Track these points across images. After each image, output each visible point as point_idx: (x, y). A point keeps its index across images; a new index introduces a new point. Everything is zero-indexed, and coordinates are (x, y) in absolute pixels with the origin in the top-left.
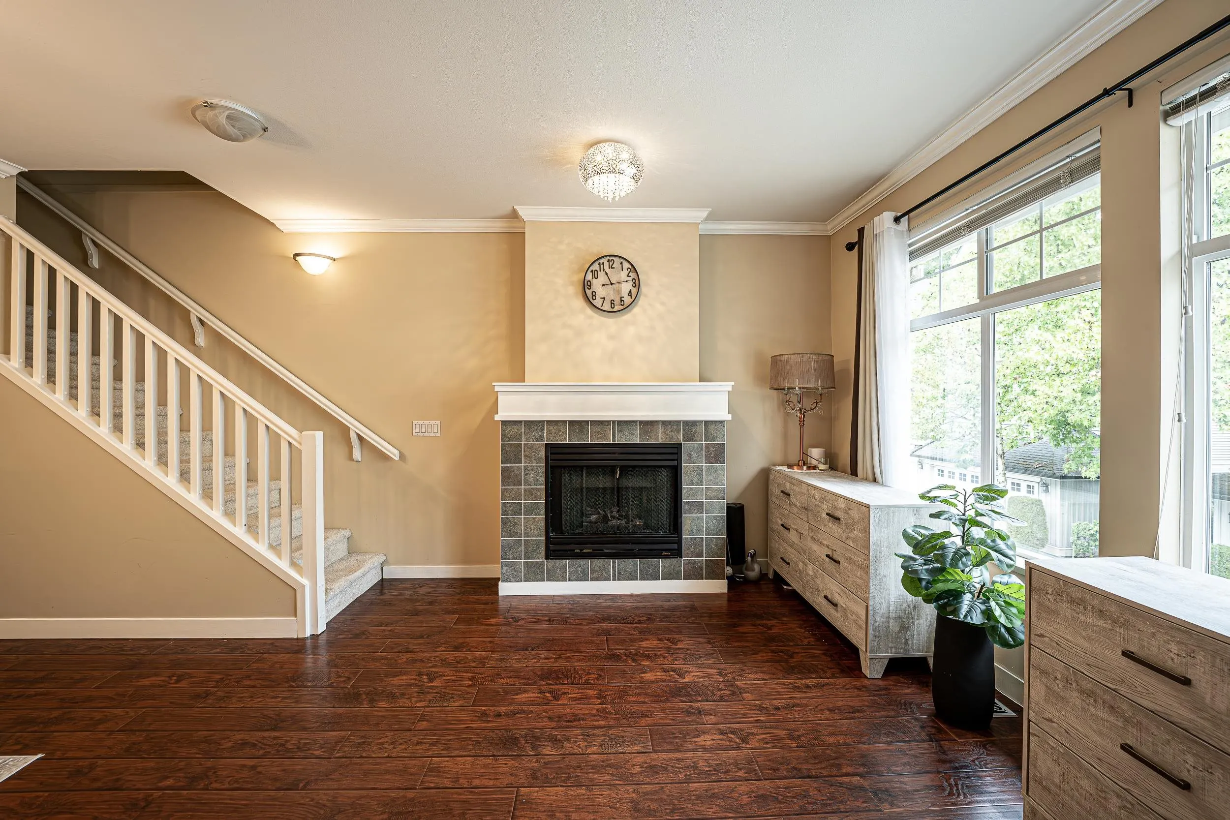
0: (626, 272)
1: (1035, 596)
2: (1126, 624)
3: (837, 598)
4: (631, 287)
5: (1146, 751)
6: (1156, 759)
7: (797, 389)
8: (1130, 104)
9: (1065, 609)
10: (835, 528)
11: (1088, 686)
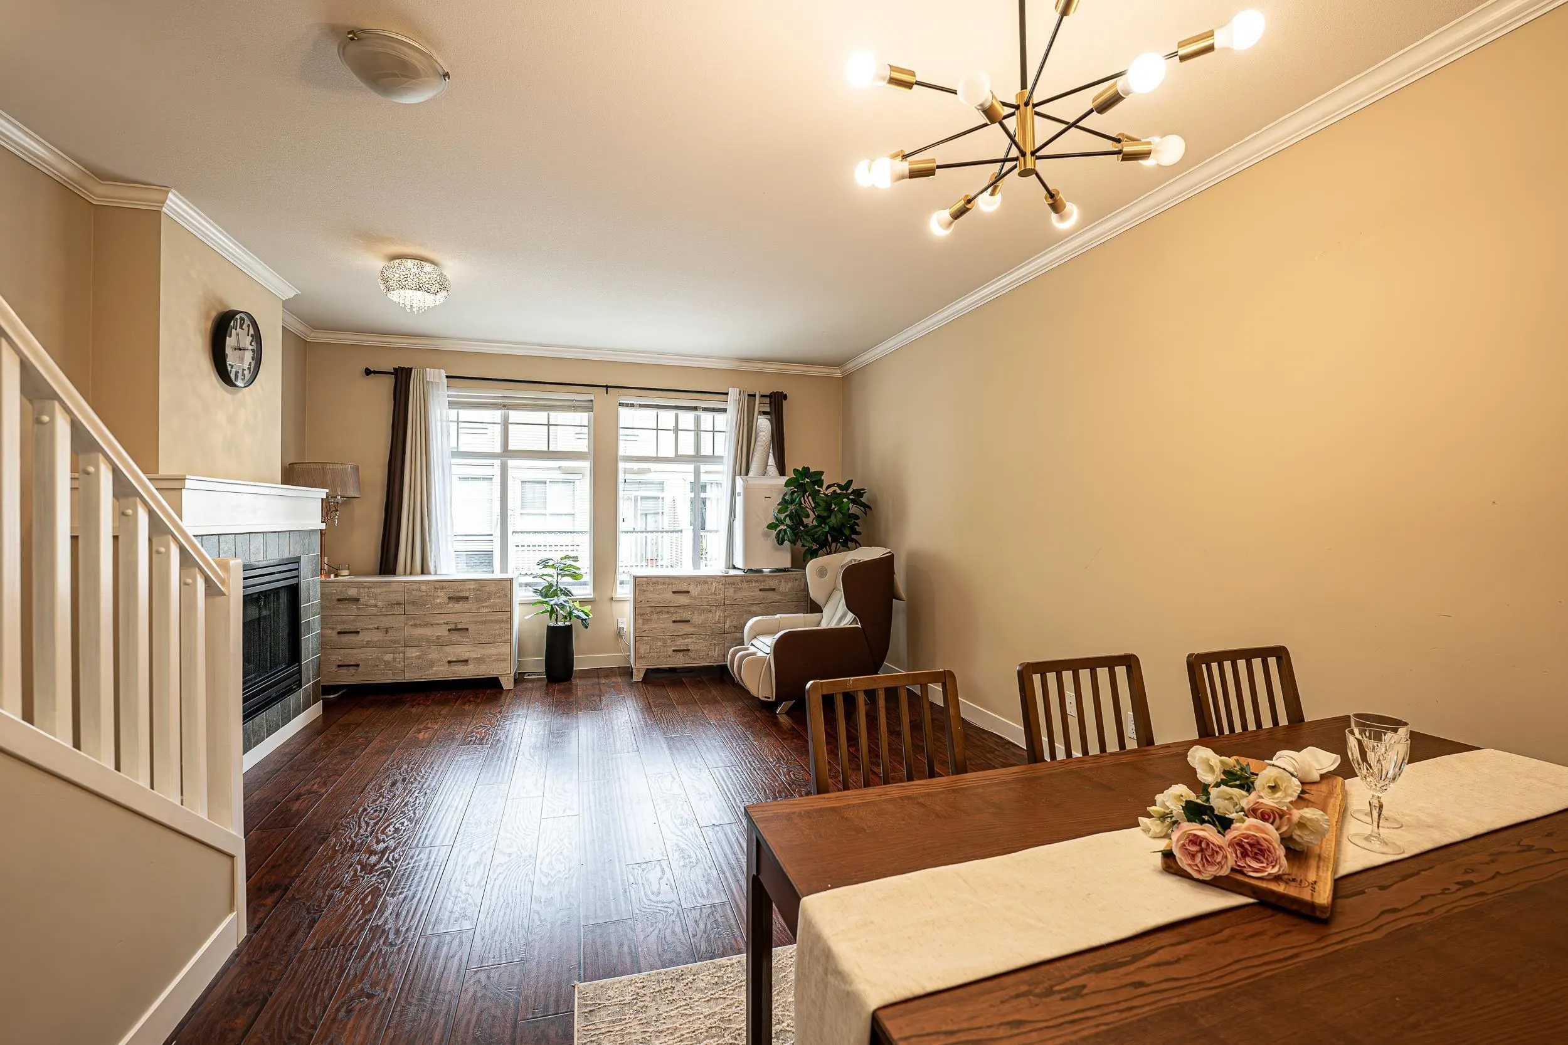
0: (250, 338)
1: (638, 588)
2: (672, 584)
3: (465, 656)
4: (251, 360)
5: (678, 619)
6: (681, 619)
7: (339, 497)
8: (607, 393)
9: (651, 587)
10: (459, 606)
11: (658, 610)
